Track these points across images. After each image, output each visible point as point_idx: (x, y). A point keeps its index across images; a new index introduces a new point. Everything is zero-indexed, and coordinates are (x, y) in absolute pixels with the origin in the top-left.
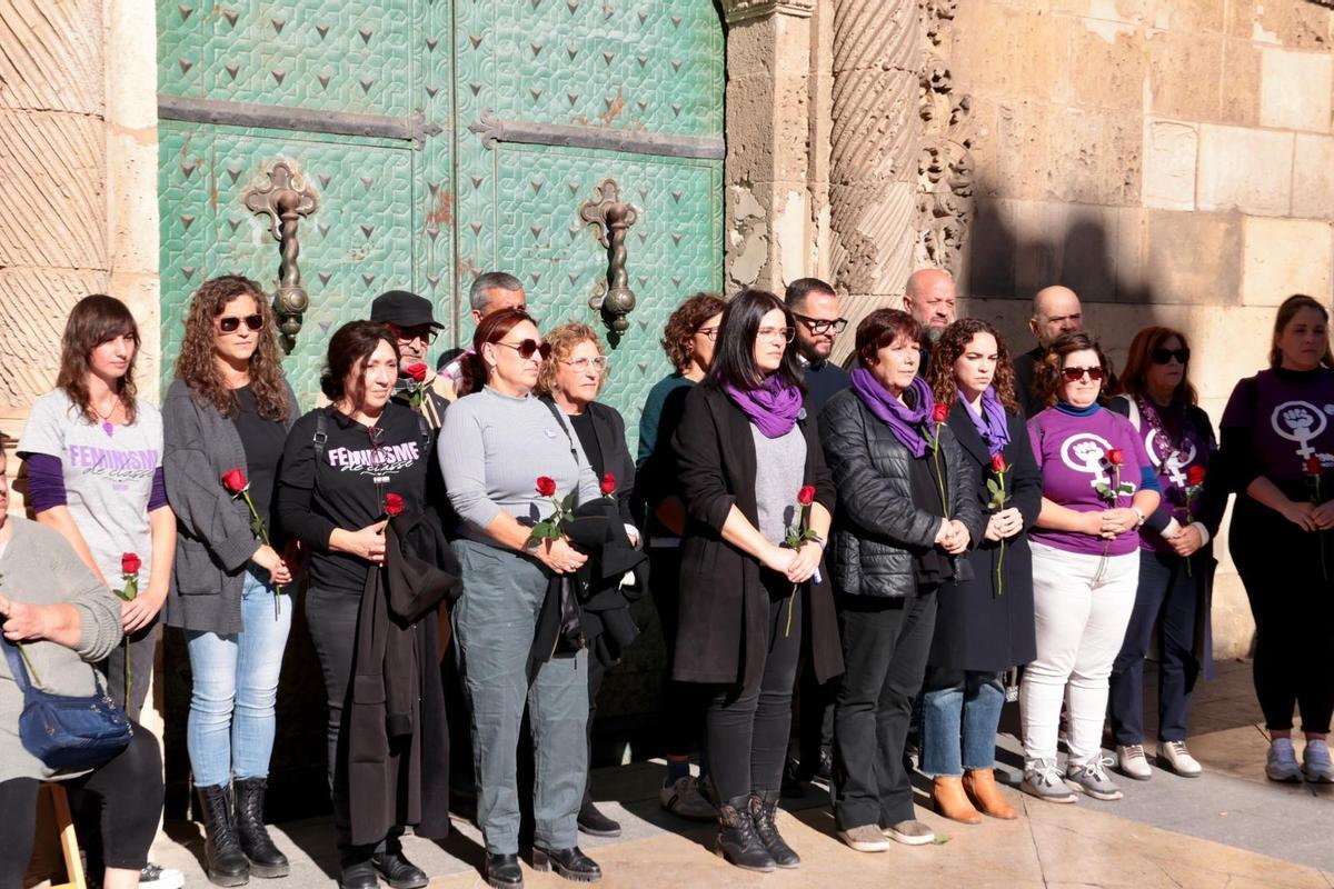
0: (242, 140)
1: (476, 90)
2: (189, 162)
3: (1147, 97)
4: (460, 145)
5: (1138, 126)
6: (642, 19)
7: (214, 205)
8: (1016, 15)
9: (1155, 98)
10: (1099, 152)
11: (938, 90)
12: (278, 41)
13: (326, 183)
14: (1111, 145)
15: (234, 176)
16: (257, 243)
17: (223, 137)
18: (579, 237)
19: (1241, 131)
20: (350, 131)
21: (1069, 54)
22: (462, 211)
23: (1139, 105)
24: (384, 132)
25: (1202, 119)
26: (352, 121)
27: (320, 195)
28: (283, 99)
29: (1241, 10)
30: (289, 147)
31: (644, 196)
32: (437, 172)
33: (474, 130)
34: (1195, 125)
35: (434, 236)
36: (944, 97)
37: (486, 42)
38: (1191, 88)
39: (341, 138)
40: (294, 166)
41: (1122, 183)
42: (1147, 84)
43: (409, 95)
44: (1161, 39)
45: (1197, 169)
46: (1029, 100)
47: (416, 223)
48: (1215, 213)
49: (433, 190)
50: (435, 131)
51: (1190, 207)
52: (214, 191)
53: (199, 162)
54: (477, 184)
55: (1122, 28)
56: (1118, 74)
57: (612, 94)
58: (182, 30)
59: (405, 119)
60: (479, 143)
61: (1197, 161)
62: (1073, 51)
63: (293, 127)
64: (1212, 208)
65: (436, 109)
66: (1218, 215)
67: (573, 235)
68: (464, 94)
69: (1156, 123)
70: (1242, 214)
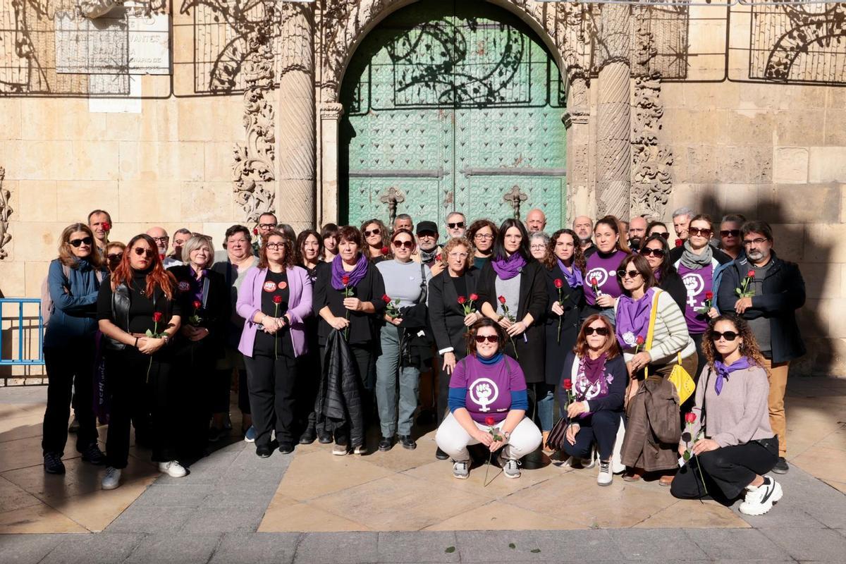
0: (380, 181)
1: (463, 160)
2: (363, 189)
3: (775, 138)
4: (456, 178)
5: (770, 151)
6: (531, 130)
7: (370, 201)
8: (696, 112)
9: (780, 139)
10: (746, 162)
11: (652, 144)
12: (392, 151)
13: (407, 192)
14: (753, 160)
15: (377, 192)
16: (384, 212)
17: (374, 181)
18: (503, 205)
19: (837, 148)
20: (416, 176)
21: (727, 124)
22: (457, 200)
23: (771, 141)
24: (428, 175)
25: (810, 144)
26: (417, 173)
27: (406, 196)
28: (390, 168)
29: (836, 97)
30: (395, 182)
31: (531, 190)
32: (448, 187)
33: (461, 172)
34: (807, 148)
35: (446, 207)
36: (655, 147)
37: (467, 144)
38: (803, 132)
39: (414, 178)
40: (397, 188)
41: (760, 174)
42: (775, 133)
43: (438, 163)
44: (784, 114)
45: (808, 166)
46: (704, 144)
47: (440, 203)
48: (820, 184)
49: (446, 192)
50: (447, 174)
51: (805, 182)
52: (370, 197)
53: (366, 189)
54: (463, 190)
55: (759, 111)
56: (758, 130)
57: (518, 156)
58: (361, 151)
59: (436, 171)
60: (464, 177)
61: (808, 163)
62: (729, 123)
63: (397, 176)
64: (819, 181)
65: (447, 167)
66: (823, 185)
67: (501, 205)
68: (458, 161)
69: (782, 148)
70: (839, 184)
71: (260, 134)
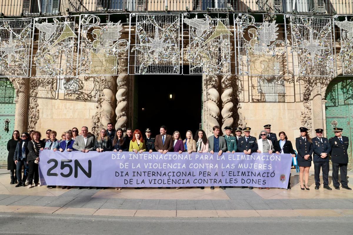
0: (331, 119)
7: (329, 124)
12: (334, 112)
13: (338, 122)
15: (330, 122)
16: (332, 127)
17: (329, 119)
20: (340, 118)
22: (350, 123)
24: (343, 118)
26: (340, 117)
28: (334, 116)
32: (348, 120)
33: (351, 117)
35: (348, 126)
37: (352, 110)
40: (335, 121)
43: (345, 114)
47: (346, 124)
49: (348, 122)
50: (348, 117)
53: (328, 121)
54: (352, 121)
59: (345, 117)
63: (335, 118)
65: (347, 115)
68: (350, 114)
71: (307, 108)
